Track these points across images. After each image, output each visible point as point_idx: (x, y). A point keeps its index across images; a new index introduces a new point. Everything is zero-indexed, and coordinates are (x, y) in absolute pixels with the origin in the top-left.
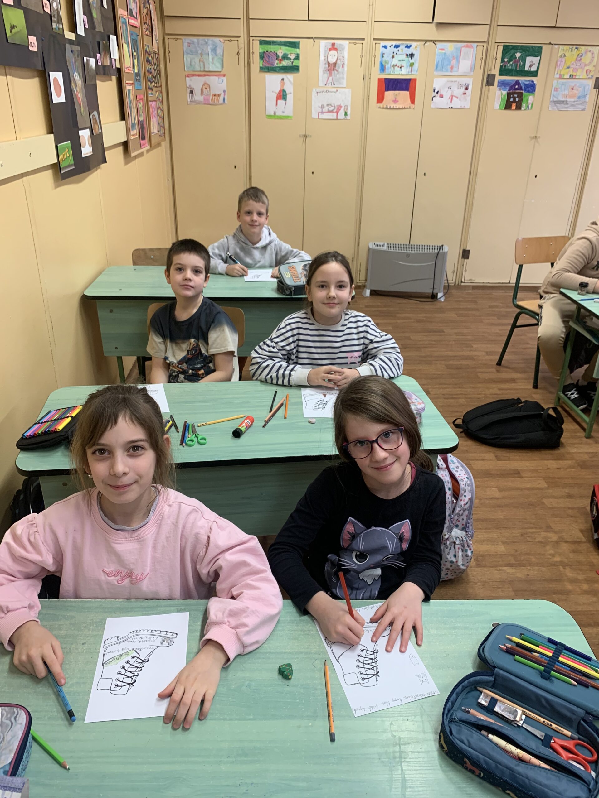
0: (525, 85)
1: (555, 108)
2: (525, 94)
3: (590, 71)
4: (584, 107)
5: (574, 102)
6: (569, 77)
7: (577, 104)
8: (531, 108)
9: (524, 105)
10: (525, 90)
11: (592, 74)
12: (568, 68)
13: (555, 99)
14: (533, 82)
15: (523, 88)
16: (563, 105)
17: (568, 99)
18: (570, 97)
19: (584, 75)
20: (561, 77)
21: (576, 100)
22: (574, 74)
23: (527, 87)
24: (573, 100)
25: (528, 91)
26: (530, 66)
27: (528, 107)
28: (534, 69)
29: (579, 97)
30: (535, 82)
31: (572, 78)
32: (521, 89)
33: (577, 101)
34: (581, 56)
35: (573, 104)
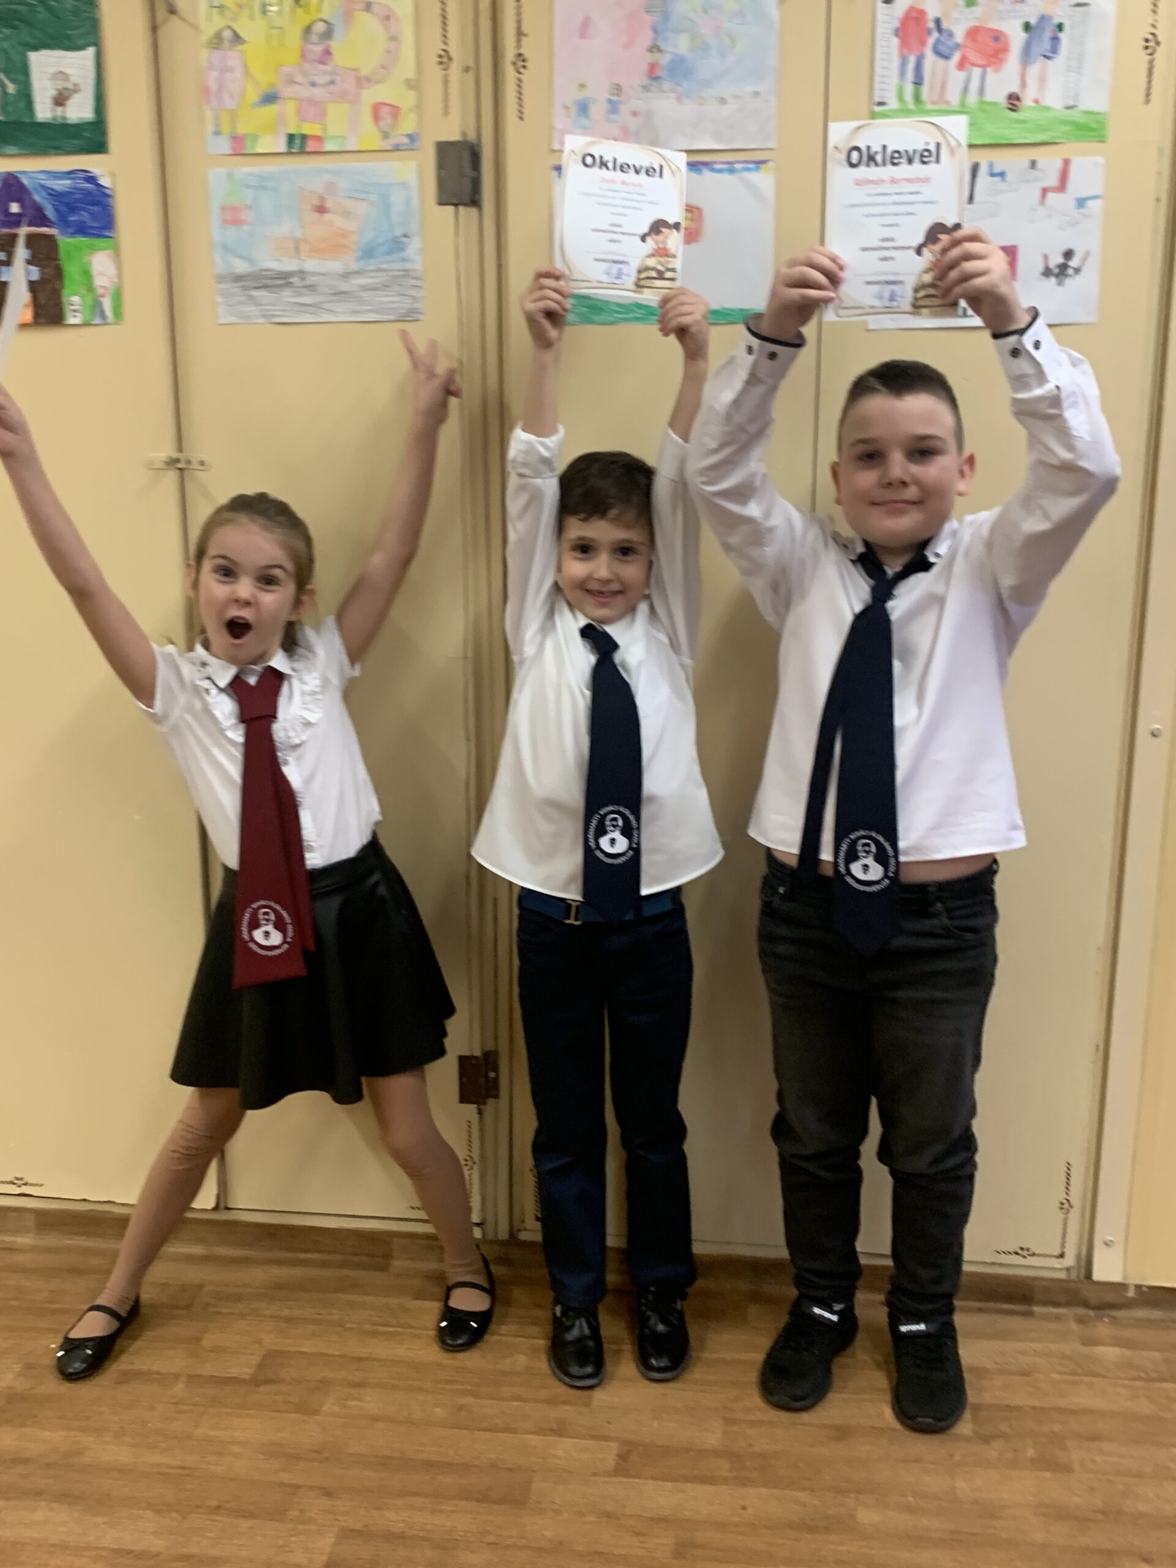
0: (56, 196)
1: (251, 309)
2: (66, 243)
3: (395, 111)
4: (406, 304)
5: (346, 275)
6: (282, 147)
7: (365, 288)
8: (118, 312)
9: (74, 301)
10: (64, 223)
11: (408, 124)
12: (270, 98)
13: (241, 267)
14: (92, 179)
15: (50, 212)
16: (286, 295)
17: (311, 265)
18: (320, 251)
19: (369, 136)
20: (240, 148)
21: (354, 266)
22: (308, 129)
23: (73, 209)
24: (335, 266)
25: (82, 230)
26: (60, 100)
27: (97, 308)
28: (80, 110)
29: (368, 253)
30: (105, 181)
31: (302, 152)
32: (40, 218)
33: (359, 273)
34: (328, 34)
35: (343, 287)
